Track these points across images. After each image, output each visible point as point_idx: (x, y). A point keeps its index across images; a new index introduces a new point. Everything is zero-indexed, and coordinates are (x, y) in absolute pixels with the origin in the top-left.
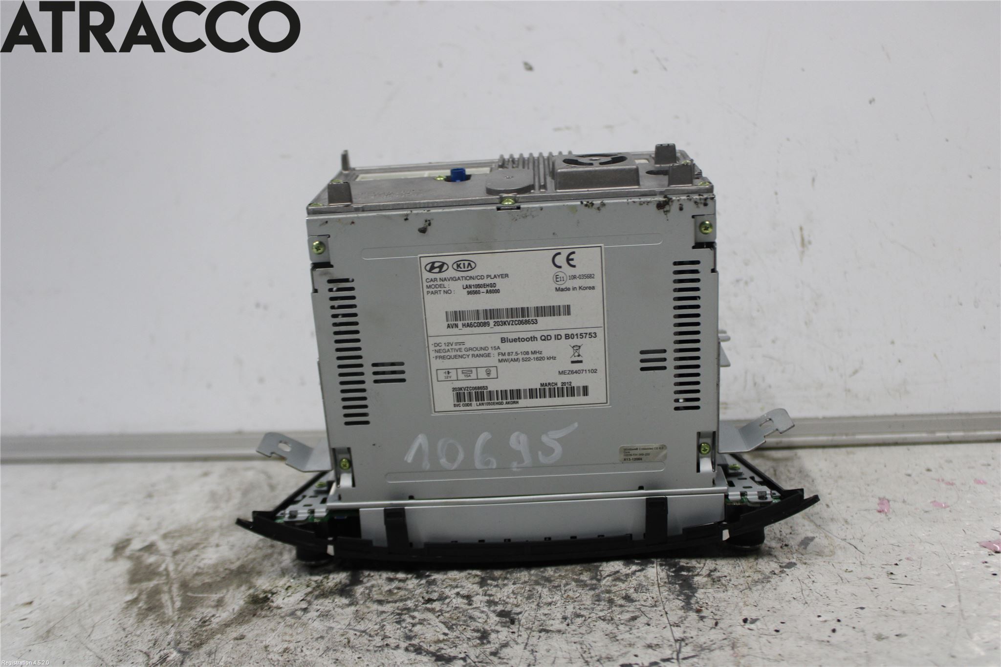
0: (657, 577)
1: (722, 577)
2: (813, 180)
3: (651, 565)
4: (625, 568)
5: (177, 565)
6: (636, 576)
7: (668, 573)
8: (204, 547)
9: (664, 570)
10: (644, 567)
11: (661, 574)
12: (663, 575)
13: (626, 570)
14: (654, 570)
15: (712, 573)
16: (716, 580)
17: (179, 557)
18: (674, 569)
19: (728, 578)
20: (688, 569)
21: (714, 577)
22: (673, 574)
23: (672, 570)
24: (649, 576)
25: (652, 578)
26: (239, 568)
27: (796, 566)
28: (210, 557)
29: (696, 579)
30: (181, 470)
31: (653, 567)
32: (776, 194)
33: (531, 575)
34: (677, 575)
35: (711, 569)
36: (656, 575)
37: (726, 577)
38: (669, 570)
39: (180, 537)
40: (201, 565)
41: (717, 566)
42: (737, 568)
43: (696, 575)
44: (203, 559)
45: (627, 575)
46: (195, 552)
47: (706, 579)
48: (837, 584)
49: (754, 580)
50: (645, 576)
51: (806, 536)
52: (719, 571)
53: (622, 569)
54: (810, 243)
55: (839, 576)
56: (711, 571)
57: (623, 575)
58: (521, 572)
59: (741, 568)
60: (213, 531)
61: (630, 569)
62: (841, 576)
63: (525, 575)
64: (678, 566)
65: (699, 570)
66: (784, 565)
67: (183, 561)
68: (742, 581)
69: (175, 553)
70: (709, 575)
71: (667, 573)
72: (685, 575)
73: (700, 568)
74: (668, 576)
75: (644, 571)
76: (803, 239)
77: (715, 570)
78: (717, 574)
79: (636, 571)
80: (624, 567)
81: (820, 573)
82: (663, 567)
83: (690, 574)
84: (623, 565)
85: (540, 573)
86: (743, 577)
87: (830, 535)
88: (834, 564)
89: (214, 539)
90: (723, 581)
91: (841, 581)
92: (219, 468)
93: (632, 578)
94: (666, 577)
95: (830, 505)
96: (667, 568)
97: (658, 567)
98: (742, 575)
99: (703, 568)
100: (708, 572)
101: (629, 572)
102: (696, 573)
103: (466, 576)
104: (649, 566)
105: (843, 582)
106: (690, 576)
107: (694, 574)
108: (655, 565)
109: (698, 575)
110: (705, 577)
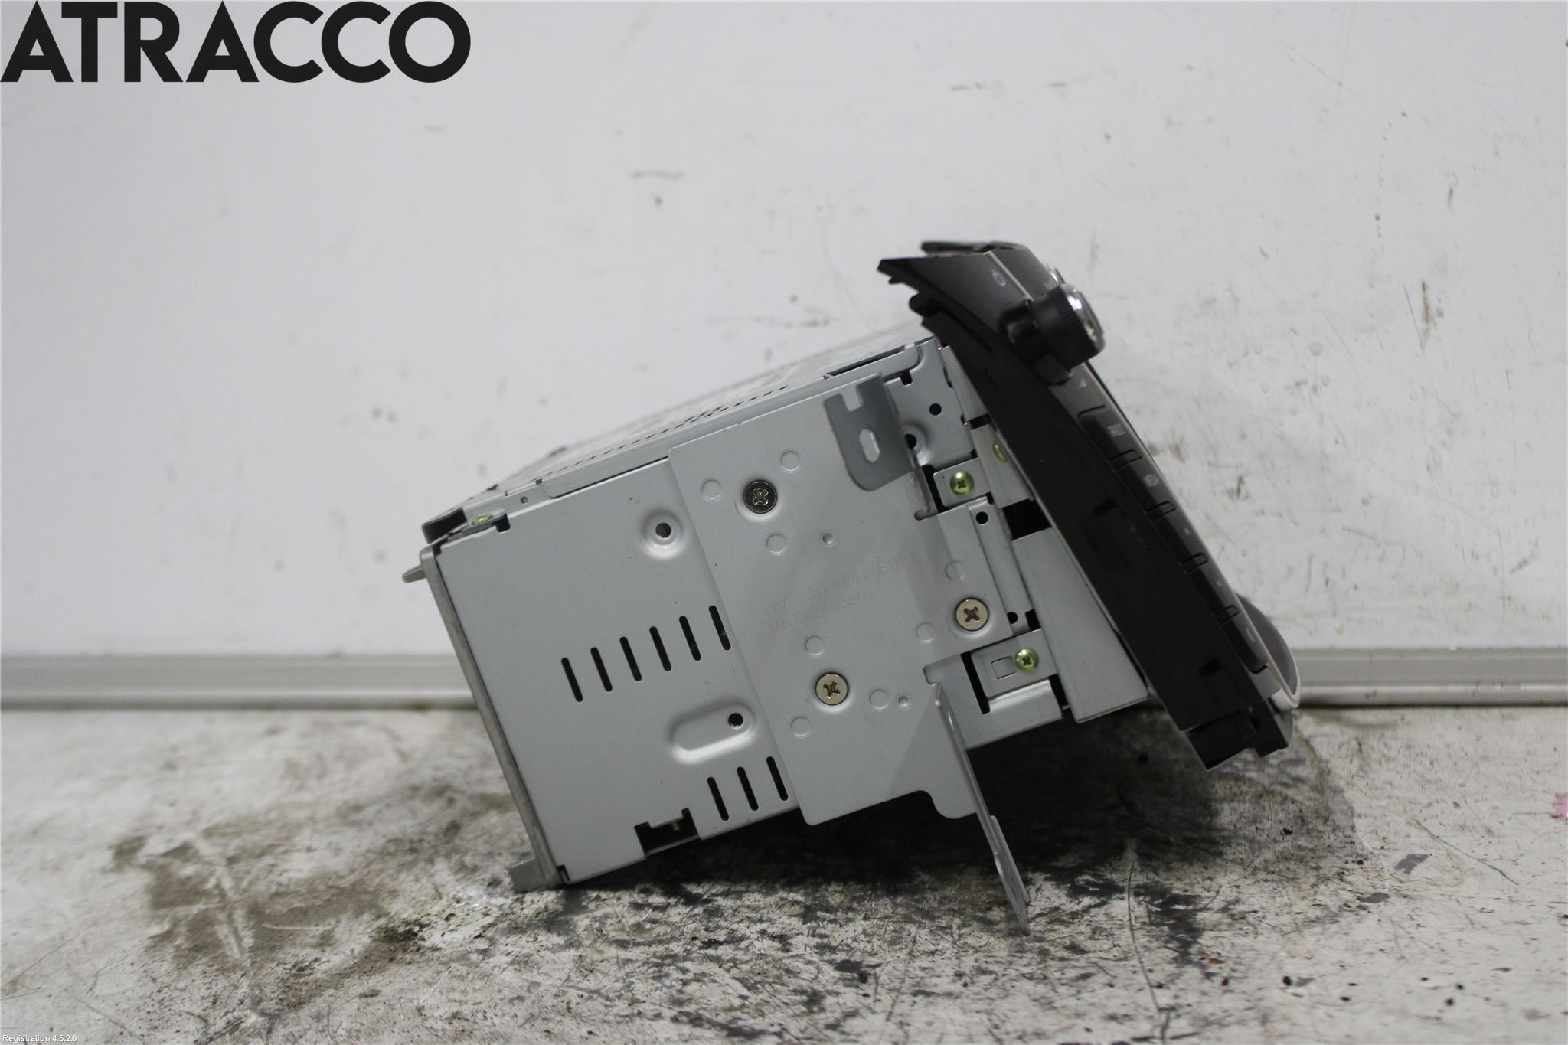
0: (1130, 915)
1: (1248, 912)
2: (1451, 192)
3: (1118, 895)
4: (1071, 902)
5: (238, 880)
6: (1091, 915)
7: (1150, 907)
8: (286, 852)
9: (1143, 903)
10: (1105, 899)
11: (1137, 909)
12: (1140, 911)
13: (1073, 904)
14: (1124, 904)
15: (1231, 907)
16: (1237, 917)
17: (239, 867)
18: (1161, 901)
19: (1260, 914)
20: (1187, 900)
21: (1234, 912)
22: (1158, 909)
23: (1156, 902)
24: (1114, 914)
25: (1120, 918)
26: (354, 885)
27: (1388, 900)
28: (298, 867)
29: (1201, 916)
30: (224, 725)
31: (1122, 899)
32: (1377, 218)
33: (896, 905)
34: (1166, 911)
35: (1229, 899)
36: (1127, 912)
37: (1255, 912)
38: (1151, 903)
39: (238, 834)
40: (284, 879)
41: (1240, 896)
42: (1278, 899)
43: (1202, 910)
44: (285, 871)
45: (1074, 915)
46: (268, 860)
47: (1219, 915)
48: (1462, 930)
49: (1308, 919)
50: (1106, 915)
51: (1410, 853)
52: (1243, 904)
53: (1064, 904)
54: (1440, 314)
55: (1467, 918)
56: (1230, 903)
57: (1067, 915)
58: (877, 898)
59: (1286, 898)
60: (300, 826)
61: (1080, 902)
62: (1472, 918)
63: (886, 905)
64: (1168, 896)
65: (1206, 902)
66: (1366, 896)
67: (248, 873)
68: (1286, 919)
69: (232, 861)
70: (1225, 910)
71: (1147, 907)
72: (1181, 910)
73: (1208, 898)
74: (1150, 913)
75: (1106, 907)
76: (1427, 308)
77: (1237, 901)
78: (1239, 908)
79: (1090, 907)
80: (1069, 899)
81: (1432, 913)
82: (1141, 898)
83: (1190, 908)
84: (1067, 896)
85: (913, 903)
86: (1289, 913)
87: (1456, 852)
88: (1459, 898)
89: (303, 839)
90: (1251, 918)
91: (1470, 926)
92: (298, 721)
93: (1083, 917)
94: (1146, 914)
95: (1461, 803)
96: (1148, 899)
97: (1132, 898)
98: (1287, 909)
99: (1214, 898)
100: (1223, 905)
101: (1079, 908)
102: (1201, 906)
103: (776, 904)
104: (1114, 897)
105: (1473, 928)
106: (1189, 911)
107: (1197, 908)
108: (1125, 895)
109: (1205, 909)
110: (1217, 912)
